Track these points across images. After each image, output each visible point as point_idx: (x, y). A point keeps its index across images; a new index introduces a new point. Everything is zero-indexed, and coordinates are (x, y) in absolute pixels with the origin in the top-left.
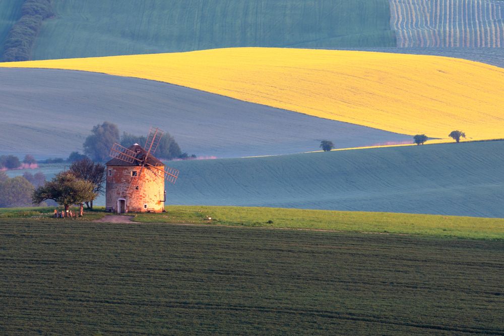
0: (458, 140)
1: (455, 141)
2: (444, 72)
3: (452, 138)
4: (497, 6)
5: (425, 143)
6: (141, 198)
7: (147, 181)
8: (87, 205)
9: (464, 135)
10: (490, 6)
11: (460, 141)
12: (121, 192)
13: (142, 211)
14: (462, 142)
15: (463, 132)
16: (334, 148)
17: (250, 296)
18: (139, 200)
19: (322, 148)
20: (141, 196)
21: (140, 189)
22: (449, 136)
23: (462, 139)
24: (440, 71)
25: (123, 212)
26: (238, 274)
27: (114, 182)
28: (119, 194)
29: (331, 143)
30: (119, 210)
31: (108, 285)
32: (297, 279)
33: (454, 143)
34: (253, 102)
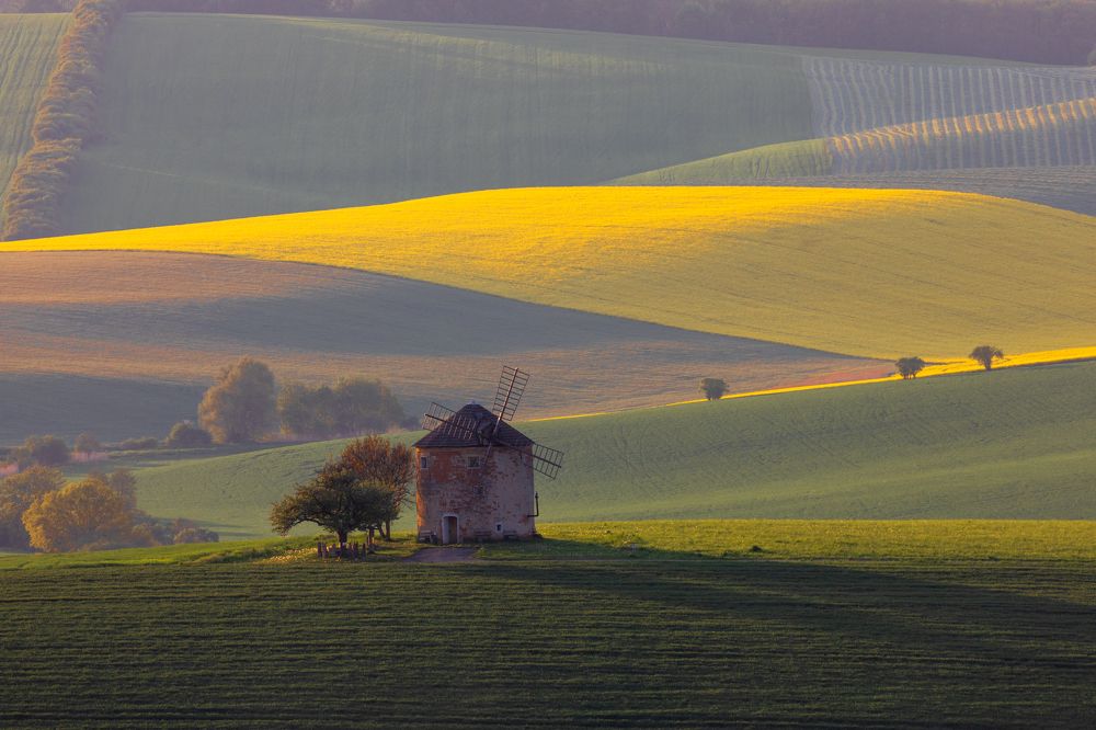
0: (988, 363)
1: (983, 367)
2: (940, 223)
3: (976, 361)
4: (1036, 80)
5: (919, 375)
6: (489, 510)
7: (499, 476)
8: (381, 531)
9: (1000, 355)
10: (1021, 81)
11: (993, 366)
12: (448, 501)
13: (493, 536)
14: (995, 369)
15: (999, 348)
16: (728, 392)
17: (745, 697)
18: (486, 515)
19: (704, 393)
20: (489, 507)
21: (487, 493)
22: (970, 357)
23: (996, 363)
24: (932, 221)
25: (453, 541)
26: (712, 656)
27: (433, 481)
28: (445, 504)
29: (721, 382)
30: (445, 538)
31: (455, 687)
32: (834, 659)
33: (980, 371)
34: (544, 302)
